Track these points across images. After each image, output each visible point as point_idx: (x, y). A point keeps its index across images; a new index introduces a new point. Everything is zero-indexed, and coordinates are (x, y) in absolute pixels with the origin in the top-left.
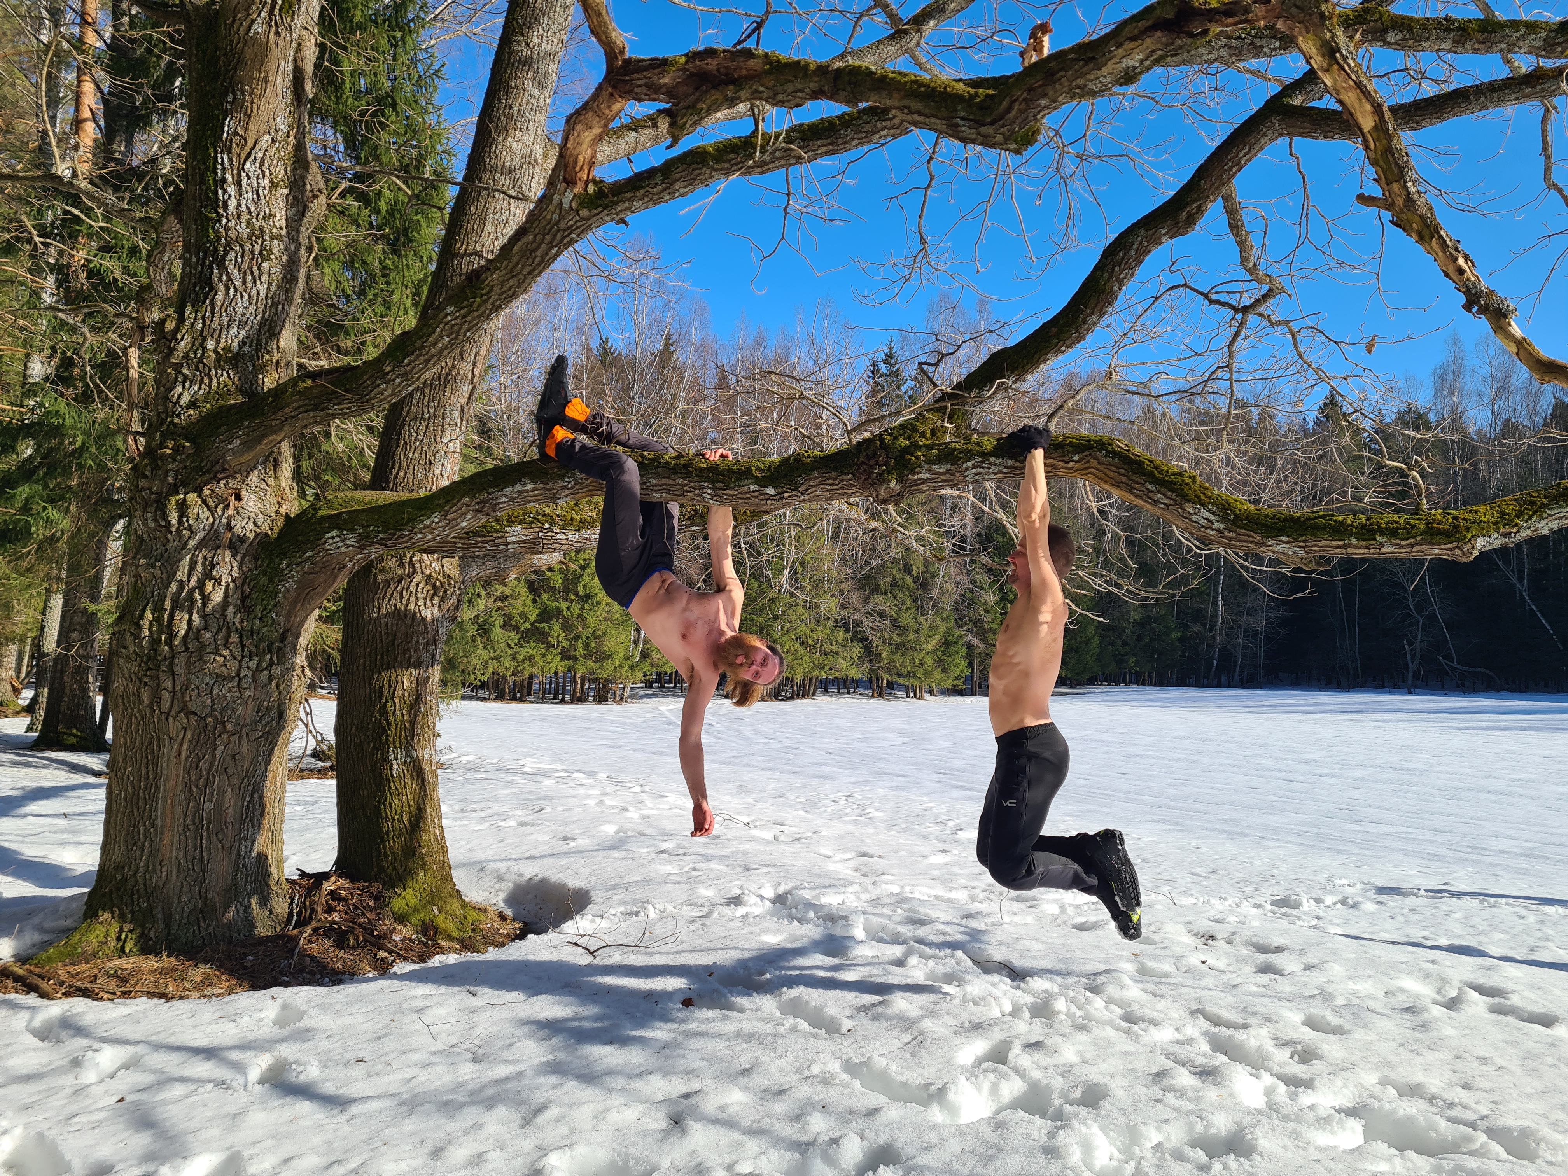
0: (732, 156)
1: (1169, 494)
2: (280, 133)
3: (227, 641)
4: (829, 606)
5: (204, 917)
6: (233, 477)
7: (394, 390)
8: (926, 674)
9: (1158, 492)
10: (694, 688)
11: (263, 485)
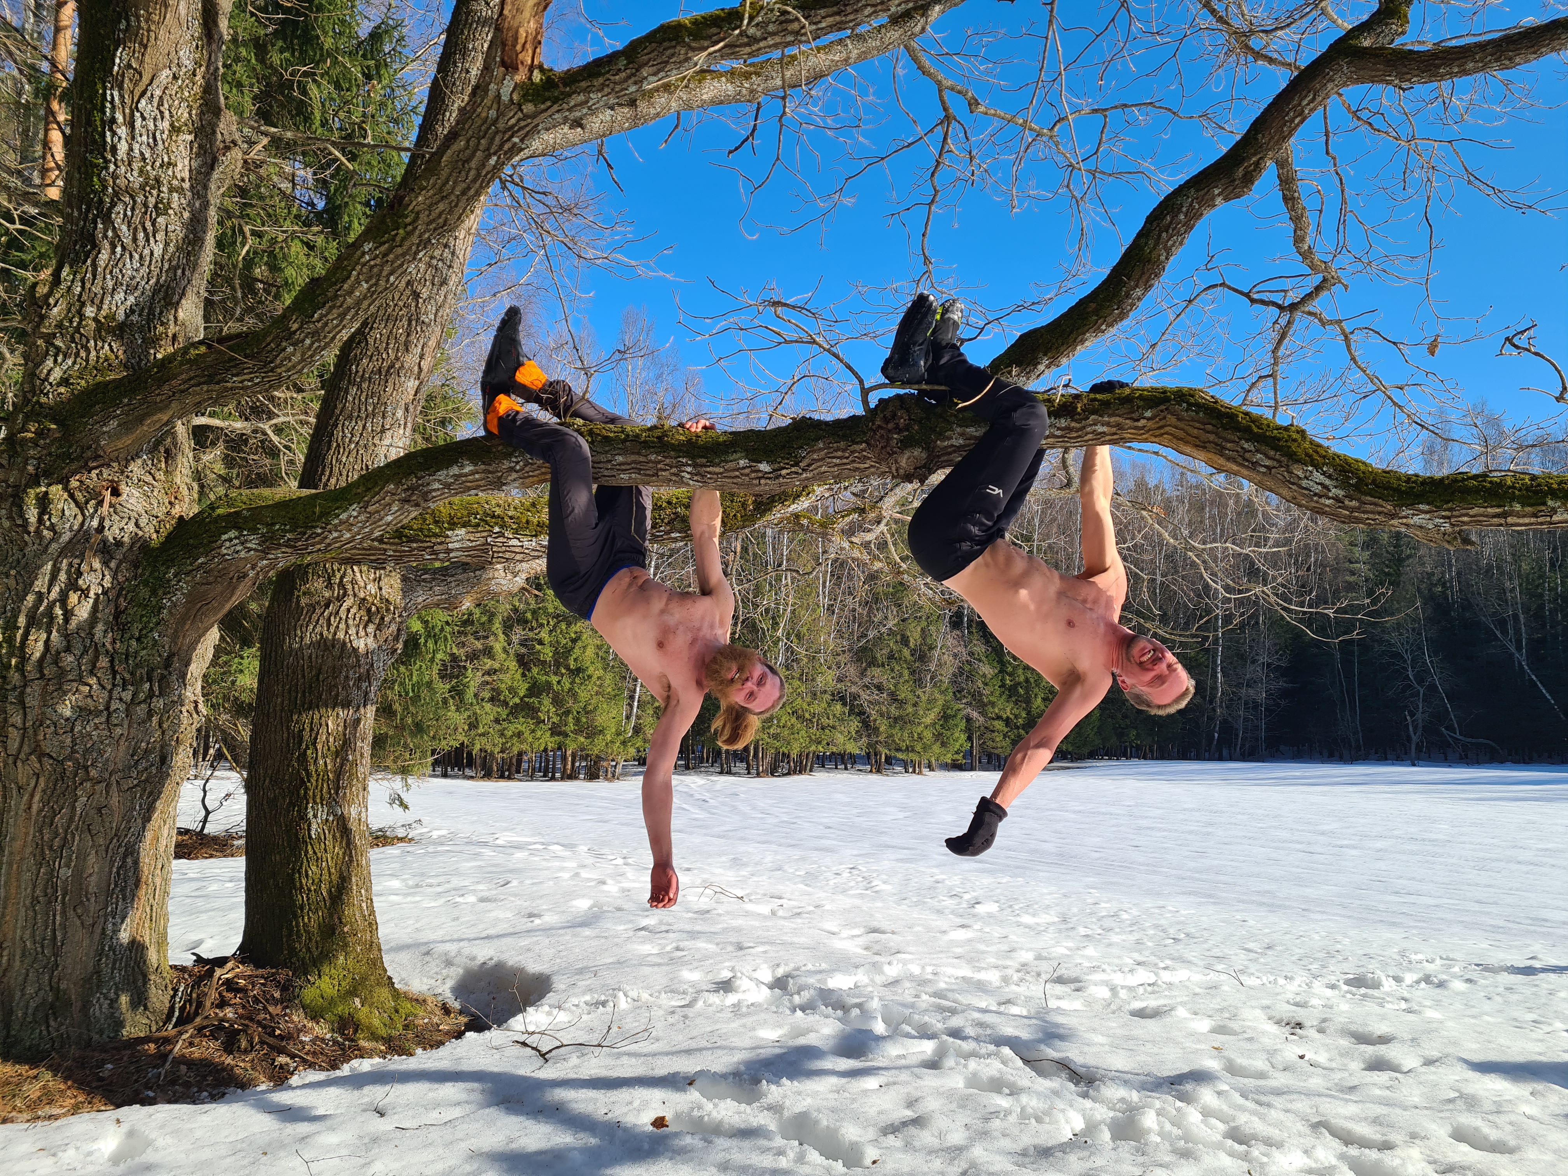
0: (714, 30)
1: (1272, 453)
2: (184, 70)
3: (94, 666)
4: (827, 679)
5: (54, 1014)
6: (109, 466)
7: (303, 354)
8: (925, 748)
9: (1257, 451)
10: (670, 709)
11: (149, 479)
